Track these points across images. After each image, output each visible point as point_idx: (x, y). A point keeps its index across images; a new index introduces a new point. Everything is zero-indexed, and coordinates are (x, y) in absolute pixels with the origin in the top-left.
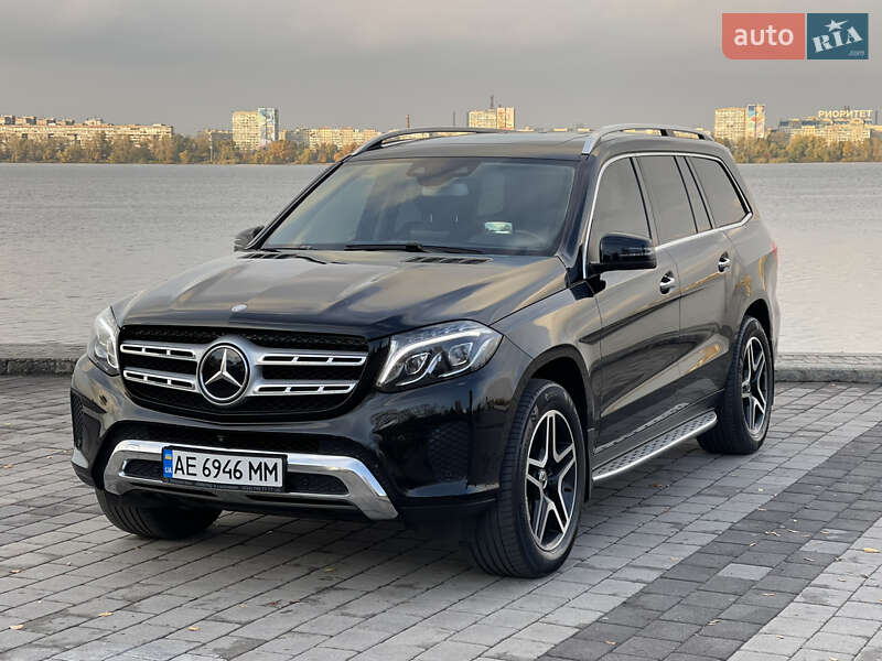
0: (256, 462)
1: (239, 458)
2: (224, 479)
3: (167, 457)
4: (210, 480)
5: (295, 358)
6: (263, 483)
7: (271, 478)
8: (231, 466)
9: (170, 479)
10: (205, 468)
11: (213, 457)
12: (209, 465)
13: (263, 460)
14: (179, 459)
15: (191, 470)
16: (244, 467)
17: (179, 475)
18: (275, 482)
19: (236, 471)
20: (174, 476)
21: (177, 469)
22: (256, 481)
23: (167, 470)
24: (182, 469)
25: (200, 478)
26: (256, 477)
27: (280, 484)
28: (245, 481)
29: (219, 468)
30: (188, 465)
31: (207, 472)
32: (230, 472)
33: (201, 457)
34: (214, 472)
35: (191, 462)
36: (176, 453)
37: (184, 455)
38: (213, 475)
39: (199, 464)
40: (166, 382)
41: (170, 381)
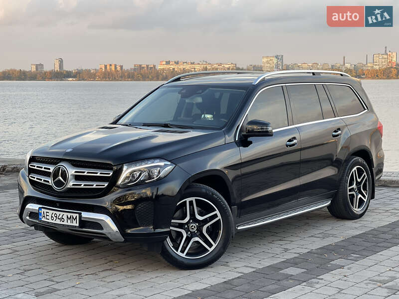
0: (69, 215)
1: (63, 213)
2: (58, 222)
3: (40, 211)
4: (54, 221)
5: (86, 172)
6: (72, 224)
7: (74, 222)
8: (61, 217)
9: (41, 221)
10: (52, 217)
11: (55, 212)
12: (53, 216)
13: (72, 214)
14: (44, 213)
15: (48, 217)
16: (65, 217)
17: (43, 219)
18: (76, 224)
19: (62, 218)
21: (43, 216)
22: (69, 223)
23: (40, 217)
25: (50, 221)
26: (69, 221)
27: (78, 225)
28: (65, 223)
30: (47, 215)
32: (60, 219)
33: (51, 212)
34: (55, 218)
35: (48, 214)
36: (43, 210)
37: (45, 211)
38: (54, 219)
39: (50, 215)
40: (41, 180)
41: (43, 180)
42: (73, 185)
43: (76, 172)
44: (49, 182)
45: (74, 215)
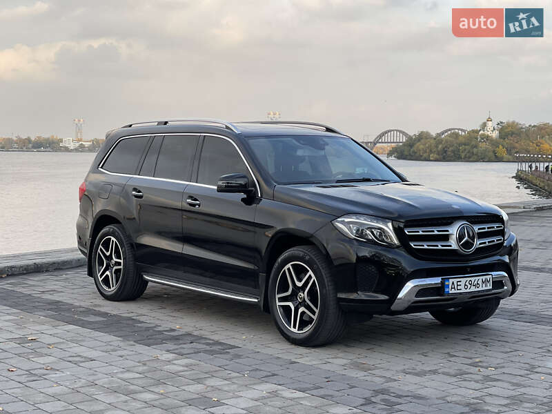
0: (484, 278)
1: (478, 278)
2: (473, 289)
3: (447, 283)
4: (468, 290)
5: (486, 228)
6: (487, 288)
7: (488, 285)
8: (476, 282)
9: (448, 294)
10: (465, 285)
11: (469, 279)
12: (467, 284)
13: (486, 277)
14: (453, 283)
15: (459, 288)
16: (480, 282)
17: (453, 291)
18: (490, 287)
19: (478, 284)
20: (450, 292)
21: (452, 288)
22: (484, 288)
23: (446, 290)
24: (454, 288)
25: (464, 290)
27: (491, 287)
28: (480, 289)
29: (471, 284)
30: (457, 285)
31: (466, 287)
32: (475, 285)
33: (463, 280)
35: (459, 283)
36: (451, 281)
37: (455, 281)
38: (469, 287)
39: (462, 284)
40: (437, 246)
41: (440, 246)
42: (480, 244)
43: (479, 229)
44: (451, 246)
45: (488, 277)
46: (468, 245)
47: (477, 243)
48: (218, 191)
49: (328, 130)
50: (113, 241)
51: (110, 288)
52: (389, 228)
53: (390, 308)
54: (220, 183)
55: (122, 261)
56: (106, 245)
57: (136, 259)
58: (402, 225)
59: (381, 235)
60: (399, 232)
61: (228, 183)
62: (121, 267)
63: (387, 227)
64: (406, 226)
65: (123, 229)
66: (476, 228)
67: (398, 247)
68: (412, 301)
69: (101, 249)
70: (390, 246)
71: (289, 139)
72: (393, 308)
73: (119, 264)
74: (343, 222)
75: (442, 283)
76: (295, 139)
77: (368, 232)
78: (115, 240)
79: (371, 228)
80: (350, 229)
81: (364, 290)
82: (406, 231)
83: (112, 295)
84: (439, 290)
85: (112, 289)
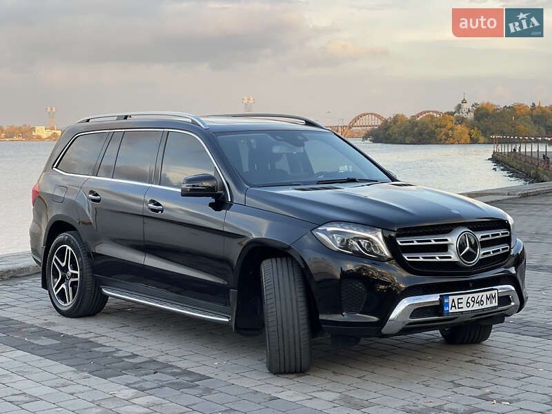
0: (488, 293)
1: (481, 294)
2: (477, 307)
3: (446, 301)
4: (470, 309)
5: (490, 235)
6: (492, 305)
8: (479, 299)
9: (448, 314)
10: (467, 303)
11: (471, 295)
12: (470, 301)
13: (491, 292)
14: (453, 300)
15: (460, 306)
16: (484, 299)
17: (453, 310)
18: (495, 303)
19: (481, 301)
20: (450, 311)
21: (452, 306)
22: (489, 306)
23: (446, 309)
24: (455, 306)
25: (465, 309)
27: (497, 304)
28: (485, 306)
29: (474, 301)
30: (459, 303)
31: (468, 305)
32: (479, 302)
33: (465, 297)
35: (460, 301)
36: (451, 298)
37: (456, 298)
38: (471, 305)
39: (464, 301)
40: (435, 258)
41: (437, 257)
42: (484, 254)
43: (482, 237)
44: (450, 258)
45: (493, 292)
46: (470, 256)
47: (481, 253)
48: (182, 195)
49: (308, 123)
50: (68, 250)
51: (66, 302)
52: (378, 238)
53: (380, 331)
54: (184, 186)
55: (78, 273)
56: (61, 254)
57: (94, 269)
58: (393, 234)
59: (369, 246)
60: (390, 242)
61: (194, 186)
62: (78, 279)
63: (377, 236)
64: (398, 236)
65: (78, 237)
66: (479, 236)
67: (389, 260)
68: (407, 323)
69: (55, 259)
70: (380, 259)
71: (264, 134)
72: (384, 331)
73: (76, 276)
74: (324, 232)
75: (441, 300)
76: (270, 134)
77: (354, 243)
78: (70, 249)
79: (357, 239)
80: (333, 240)
81: (350, 311)
82: (398, 242)
83: (68, 310)
84: (438, 309)
85: (69, 304)
